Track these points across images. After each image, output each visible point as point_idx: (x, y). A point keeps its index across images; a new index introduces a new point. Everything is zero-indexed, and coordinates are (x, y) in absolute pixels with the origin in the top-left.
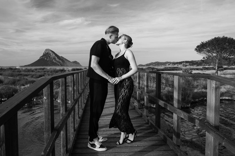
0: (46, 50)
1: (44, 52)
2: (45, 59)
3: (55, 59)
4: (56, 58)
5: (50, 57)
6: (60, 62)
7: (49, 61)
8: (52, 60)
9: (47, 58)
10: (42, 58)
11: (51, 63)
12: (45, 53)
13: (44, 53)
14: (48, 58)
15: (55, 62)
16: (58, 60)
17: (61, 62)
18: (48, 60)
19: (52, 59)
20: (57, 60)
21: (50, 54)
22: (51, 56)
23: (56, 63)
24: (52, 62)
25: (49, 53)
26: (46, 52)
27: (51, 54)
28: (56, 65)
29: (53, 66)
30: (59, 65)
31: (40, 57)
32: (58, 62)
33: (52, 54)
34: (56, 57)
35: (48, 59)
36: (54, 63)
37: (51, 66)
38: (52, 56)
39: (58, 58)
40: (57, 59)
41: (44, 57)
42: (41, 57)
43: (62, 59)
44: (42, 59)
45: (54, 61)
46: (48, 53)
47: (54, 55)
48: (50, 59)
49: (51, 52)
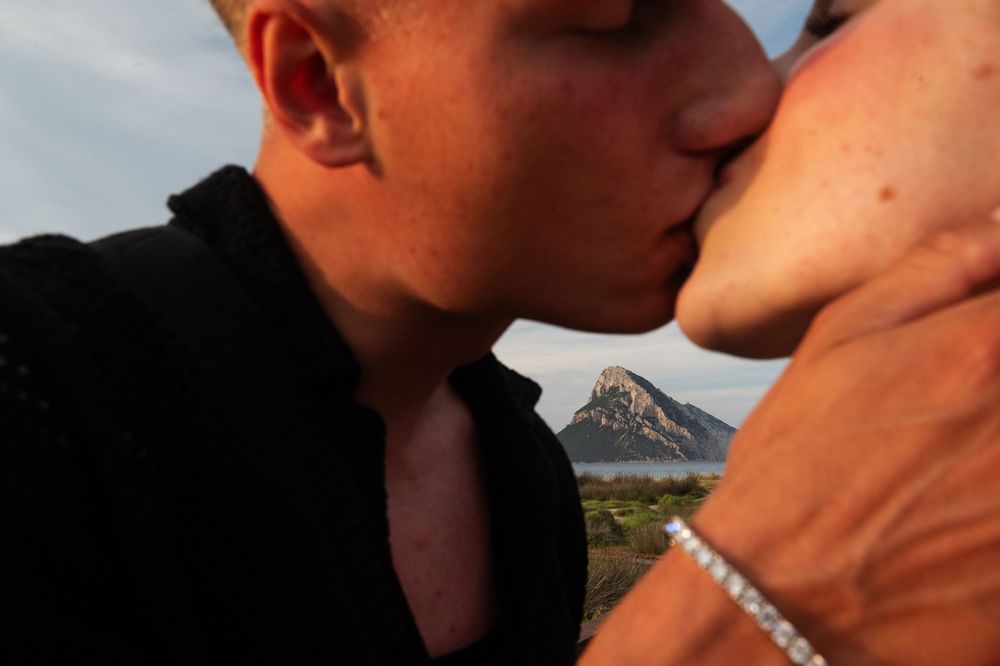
0: (607, 373)
1: (597, 385)
2: (604, 421)
3: (654, 420)
4: (660, 413)
5: (626, 409)
6: (679, 439)
7: (621, 431)
8: (640, 426)
9: (611, 417)
10: (586, 416)
11: (630, 446)
12: (598, 389)
13: (595, 392)
14: (617, 415)
15: (653, 435)
16: (667, 429)
17: (689, 436)
18: (615, 426)
19: (638, 419)
20: (663, 428)
21: (626, 394)
22: (633, 405)
23: (659, 442)
24: (636, 435)
25: (621, 390)
26: (603, 387)
27: (633, 395)
28: (660, 457)
29: (645, 460)
30: (676, 457)
31: (577, 413)
32: (670, 435)
33: (639, 396)
34: (659, 408)
35: (616, 420)
36: (651, 441)
37: (634, 459)
38: (636, 407)
39: (669, 416)
40: (664, 422)
41: (595, 409)
42: (580, 415)
43: (692, 417)
44: (585, 421)
45: (646, 431)
46: (614, 389)
47: (647, 400)
48: (628, 423)
49: (630, 384)
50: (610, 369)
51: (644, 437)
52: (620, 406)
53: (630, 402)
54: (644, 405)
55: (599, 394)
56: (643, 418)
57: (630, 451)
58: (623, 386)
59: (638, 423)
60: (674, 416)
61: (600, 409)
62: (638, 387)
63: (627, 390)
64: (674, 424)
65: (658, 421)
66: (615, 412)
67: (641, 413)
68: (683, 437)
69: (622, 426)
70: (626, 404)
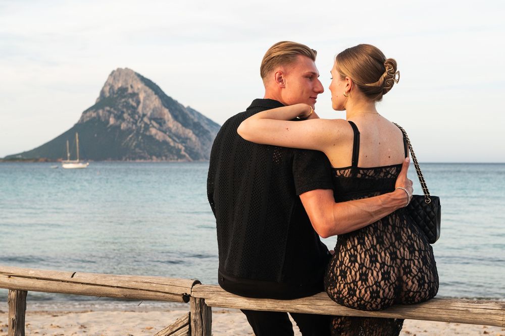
0: (116, 75)
1: (105, 85)
2: (112, 121)
3: (160, 121)
4: (167, 115)
5: (134, 110)
6: (184, 140)
7: (129, 131)
8: (147, 127)
9: (119, 117)
10: (94, 115)
11: (137, 146)
12: (107, 89)
13: (102, 92)
14: (126, 116)
15: (160, 136)
16: (173, 130)
17: (194, 138)
18: (124, 126)
19: (146, 120)
20: (169, 129)
21: (134, 95)
22: (141, 106)
23: (165, 143)
24: (144, 136)
25: (130, 91)
26: (112, 87)
27: (142, 96)
28: (166, 156)
29: (151, 159)
30: (181, 157)
31: (85, 112)
32: (177, 136)
33: (147, 97)
34: (166, 111)
35: (124, 120)
36: (158, 141)
37: (141, 158)
38: (144, 107)
39: (175, 118)
40: (171, 123)
41: (103, 109)
42: (88, 114)
43: (196, 120)
44: (92, 120)
45: (153, 131)
46: (123, 90)
47: (155, 102)
48: (136, 123)
49: (140, 85)
50: (119, 70)
51: (151, 138)
52: (128, 106)
53: (138, 102)
54: (152, 106)
55: (107, 95)
56: (150, 119)
57: (137, 150)
58: (132, 87)
59: (146, 124)
60: (180, 118)
61: (108, 108)
62: (147, 88)
63: (136, 91)
64: (180, 125)
65: (165, 123)
66: (123, 112)
67: (149, 114)
68: (187, 138)
69: (130, 125)
70: (134, 104)
